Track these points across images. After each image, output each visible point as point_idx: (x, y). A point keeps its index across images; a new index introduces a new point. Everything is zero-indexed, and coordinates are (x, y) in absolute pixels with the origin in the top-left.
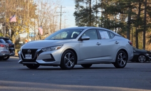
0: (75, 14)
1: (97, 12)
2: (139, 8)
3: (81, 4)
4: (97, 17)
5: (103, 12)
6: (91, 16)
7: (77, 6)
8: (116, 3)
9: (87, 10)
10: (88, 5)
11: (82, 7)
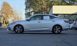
0: (25, 14)
1: (32, 13)
2: (45, 12)
3: (27, 11)
4: (32, 15)
5: (34, 13)
6: (30, 14)
7: (26, 11)
8: (38, 11)
9: (29, 13)
10: (29, 11)
11: (27, 12)
